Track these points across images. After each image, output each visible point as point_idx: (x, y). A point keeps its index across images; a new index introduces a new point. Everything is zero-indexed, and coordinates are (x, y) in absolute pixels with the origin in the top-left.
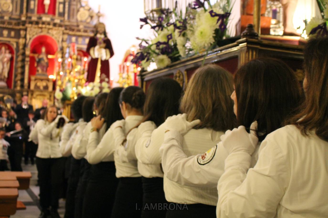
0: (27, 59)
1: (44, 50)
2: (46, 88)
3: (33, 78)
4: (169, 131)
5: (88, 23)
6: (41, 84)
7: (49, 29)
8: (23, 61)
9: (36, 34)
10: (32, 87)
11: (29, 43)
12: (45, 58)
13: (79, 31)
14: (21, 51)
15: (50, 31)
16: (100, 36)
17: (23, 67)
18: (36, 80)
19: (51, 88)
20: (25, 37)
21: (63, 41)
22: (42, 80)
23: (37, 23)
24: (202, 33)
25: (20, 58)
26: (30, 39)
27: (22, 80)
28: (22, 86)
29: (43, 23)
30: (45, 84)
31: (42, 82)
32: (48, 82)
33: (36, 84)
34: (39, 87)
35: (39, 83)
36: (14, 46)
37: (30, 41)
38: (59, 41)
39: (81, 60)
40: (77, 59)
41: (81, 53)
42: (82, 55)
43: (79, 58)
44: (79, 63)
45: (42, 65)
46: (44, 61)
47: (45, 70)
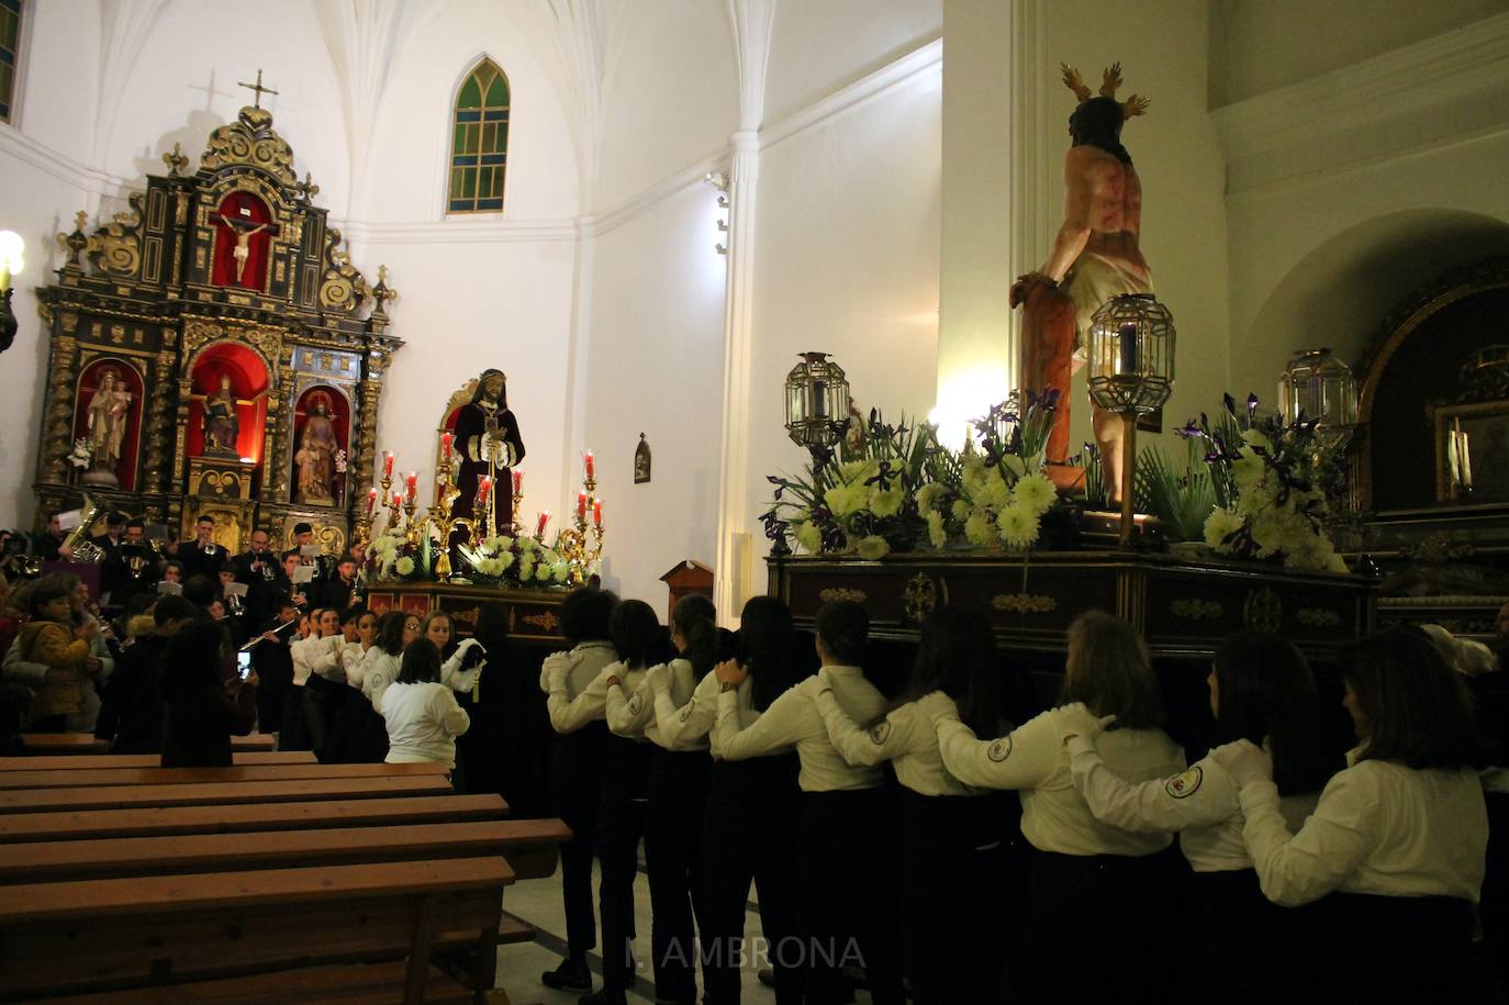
0: (183, 410)
1: (225, 384)
2: (233, 490)
3: (197, 463)
4: (1075, 736)
5: (351, 314)
6: (221, 481)
7: (246, 328)
8: (171, 413)
9: (210, 340)
10: (194, 489)
11: (190, 363)
12: (229, 407)
13: (329, 335)
14: (163, 387)
15: (248, 334)
16: (490, 406)
17: (169, 432)
18: (204, 468)
19: (245, 495)
20: (177, 348)
22: (221, 469)
23: (215, 311)
24: (1015, 520)
25: (160, 406)
26: (192, 352)
27: (167, 468)
28: (166, 485)
29: (233, 311)
30: (229, 480)
31: (221, 473)
32: (239, 475)
33: (205, 479)
34: (212, 488)
35: (212, 477)
36: (140, 370)
37: (193, 361)
38: (271, 363)
39: (326, 415)
40: (317, 413)
41: (326, 395)
42: (330, 401)
43: (321, 407)
44: (321, 424)
45: (222, 426)
46: (226, 414)
47: (229, 441)
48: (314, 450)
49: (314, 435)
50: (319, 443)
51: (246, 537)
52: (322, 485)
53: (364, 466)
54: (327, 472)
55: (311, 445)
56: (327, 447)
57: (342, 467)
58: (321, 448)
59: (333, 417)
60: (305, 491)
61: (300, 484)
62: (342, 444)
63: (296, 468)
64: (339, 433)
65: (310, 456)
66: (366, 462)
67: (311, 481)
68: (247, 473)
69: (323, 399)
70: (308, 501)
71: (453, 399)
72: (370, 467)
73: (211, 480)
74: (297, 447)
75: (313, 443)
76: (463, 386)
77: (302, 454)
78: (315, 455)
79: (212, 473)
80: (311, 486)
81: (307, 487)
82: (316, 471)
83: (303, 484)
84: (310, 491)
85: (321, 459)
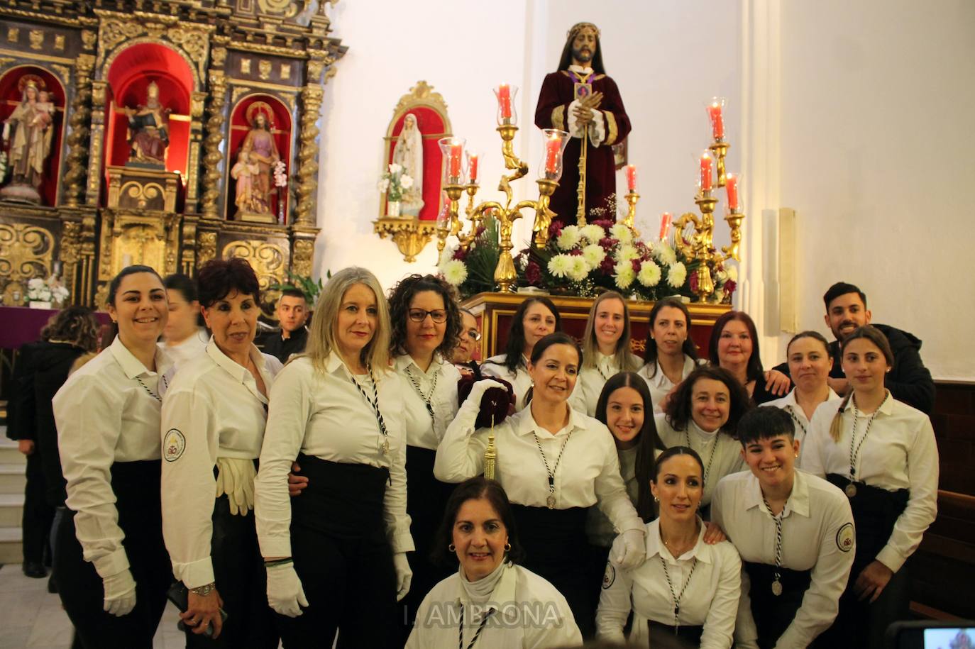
0: (98, 115)
1: (153, 91)
2: (157, 203)
3: (115, 174)
5: (290, 20)
6: (142, 193)
7: (167, 25)
8: (86, 121)
9: (128, 39)
10: (113, 202)
11: (105, 65)
12: (158, 118)
13: (264, 38)
14: (81, 93)
15: (170, 32)
16: (581, 71)
18: (124, 179)
19: (170, 207)
20: (94, 49)
21: (210, 65)
22: (144, 180)
25: (78, 113)
26: (108, 53)
27: (83, 180)
28: (82, 198)
30: (152, 193)
31: (143, 185)
32: (164, 187)
33: (126, 192)
34: (133, 202)
35: (135, 188)
36: (61, 76)
37: (110, 61)
38: (196, 64)
39: (267, 128)
40: (257, 126)
41: (267, 107)
42: (271, 113)
43: (261, 119)
44: (261, 137)
45: (148, 136)
46: (155, 125)
47: (154, 151)
48: (253, 164)
49: (254, 148)
50: (258, 156)
51: (171, 253)
52: (262, 201)
53: (306, 179)
54: (267, 187)
55: (249, 159)
56: (267, 160)
57: (281, 181)
58: (260, 161)
59: (274, 130)
60: (242, 207)
61: (237, 199)
62: (284, 156)
63: (233, 183)
64: (281, 146)
65: (247, 169)
66: (308, 175)
67: (249, 196)
68: (172, 185)
69: (264, 110)
70: (245, 218)
71: (400, 104)
72: (313, 181)
73: (133, 193)
74: (234, 160)
75: (252, 156)
76: (410, 90)
77: (238, 168)
78: (255, 169)
79: (133, 186)
80: (249, 201)
81: (245, 202)
82: (255, 187)
83: (240, 199)
84: (249, 208)
85: (260, 173)
